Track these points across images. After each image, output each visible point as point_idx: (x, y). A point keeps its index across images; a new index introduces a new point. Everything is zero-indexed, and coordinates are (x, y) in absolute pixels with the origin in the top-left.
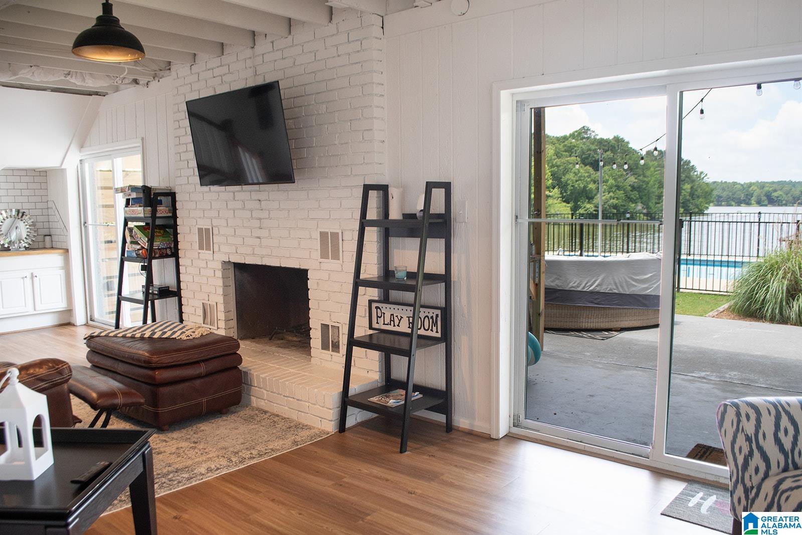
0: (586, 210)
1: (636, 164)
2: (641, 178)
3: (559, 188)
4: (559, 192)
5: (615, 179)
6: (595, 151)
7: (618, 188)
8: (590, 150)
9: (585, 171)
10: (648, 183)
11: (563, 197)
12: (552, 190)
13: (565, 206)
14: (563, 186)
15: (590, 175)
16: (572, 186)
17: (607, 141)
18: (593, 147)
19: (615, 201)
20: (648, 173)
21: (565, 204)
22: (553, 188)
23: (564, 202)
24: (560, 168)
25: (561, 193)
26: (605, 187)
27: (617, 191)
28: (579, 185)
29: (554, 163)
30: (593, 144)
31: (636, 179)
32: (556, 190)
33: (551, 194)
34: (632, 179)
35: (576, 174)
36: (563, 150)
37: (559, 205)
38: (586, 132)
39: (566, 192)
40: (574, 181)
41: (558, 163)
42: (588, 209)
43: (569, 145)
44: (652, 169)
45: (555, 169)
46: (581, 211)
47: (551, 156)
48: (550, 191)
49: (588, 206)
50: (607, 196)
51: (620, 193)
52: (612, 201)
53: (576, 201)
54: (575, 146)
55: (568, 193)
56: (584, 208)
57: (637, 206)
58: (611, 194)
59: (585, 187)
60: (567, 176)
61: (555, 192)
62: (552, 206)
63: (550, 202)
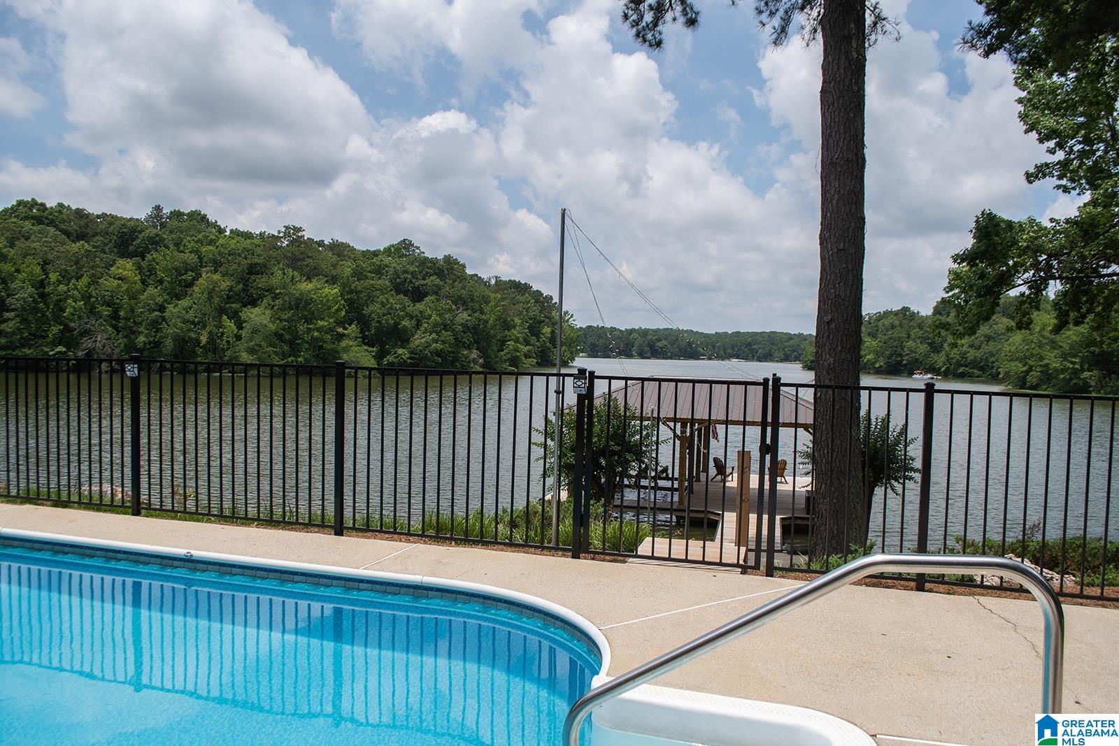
0: (397, 357)
1: (470, 295)
2: (476, 315)
3: (358, 323)
4: (358, 330)
5: (440, 315)
6: (414, 274)
7: (446, 327)
8: (406, 272)
9: (397, 301)
10: (486, 321)
11: (364, 337)
12: (347, 326)
13: (366, 350)
14: (364, 322)
15: (405, 307)
16: (378, 322)
17: (434, 262)
18: (411, 269)
19: (439, 346)
20: (487, 309)
21: (366, 347)
22: (350, 324)
23: (365, 344)
24: (362, 296)
25: (362, 331)
26: (426, 325)
27: (443, 332)
28: (386, 320)
29: (353, 287)
30: (412, 263)
31: (469, 315)
32: (353, 326)
33: (346, 332)
34: (463, 316)
35: (383, 305)
36: (369, 269)
37: (356, 349)
38: (407, 248)
39: (369, 331)
40: (381, 315)
41: (359, 288)
42: (399, 355)
43: (378, 263)
44: (493, 303)
45: (354, 296)
46: (390, 358)
47: (348, 277)
48: (345, 329)
49: (400, 351)
50: (429, 337)
51: (447, 335)
52: (435, 345)
53: (382, 344)
54: (387, 266)
55: (373, 332)
56: (395, 353)
57: (471, 352)
58: (434, 335)
59: (396, 324)
60: (371, 308)
61: (353, 329)
62: (346, 350)
63: (344, 343)
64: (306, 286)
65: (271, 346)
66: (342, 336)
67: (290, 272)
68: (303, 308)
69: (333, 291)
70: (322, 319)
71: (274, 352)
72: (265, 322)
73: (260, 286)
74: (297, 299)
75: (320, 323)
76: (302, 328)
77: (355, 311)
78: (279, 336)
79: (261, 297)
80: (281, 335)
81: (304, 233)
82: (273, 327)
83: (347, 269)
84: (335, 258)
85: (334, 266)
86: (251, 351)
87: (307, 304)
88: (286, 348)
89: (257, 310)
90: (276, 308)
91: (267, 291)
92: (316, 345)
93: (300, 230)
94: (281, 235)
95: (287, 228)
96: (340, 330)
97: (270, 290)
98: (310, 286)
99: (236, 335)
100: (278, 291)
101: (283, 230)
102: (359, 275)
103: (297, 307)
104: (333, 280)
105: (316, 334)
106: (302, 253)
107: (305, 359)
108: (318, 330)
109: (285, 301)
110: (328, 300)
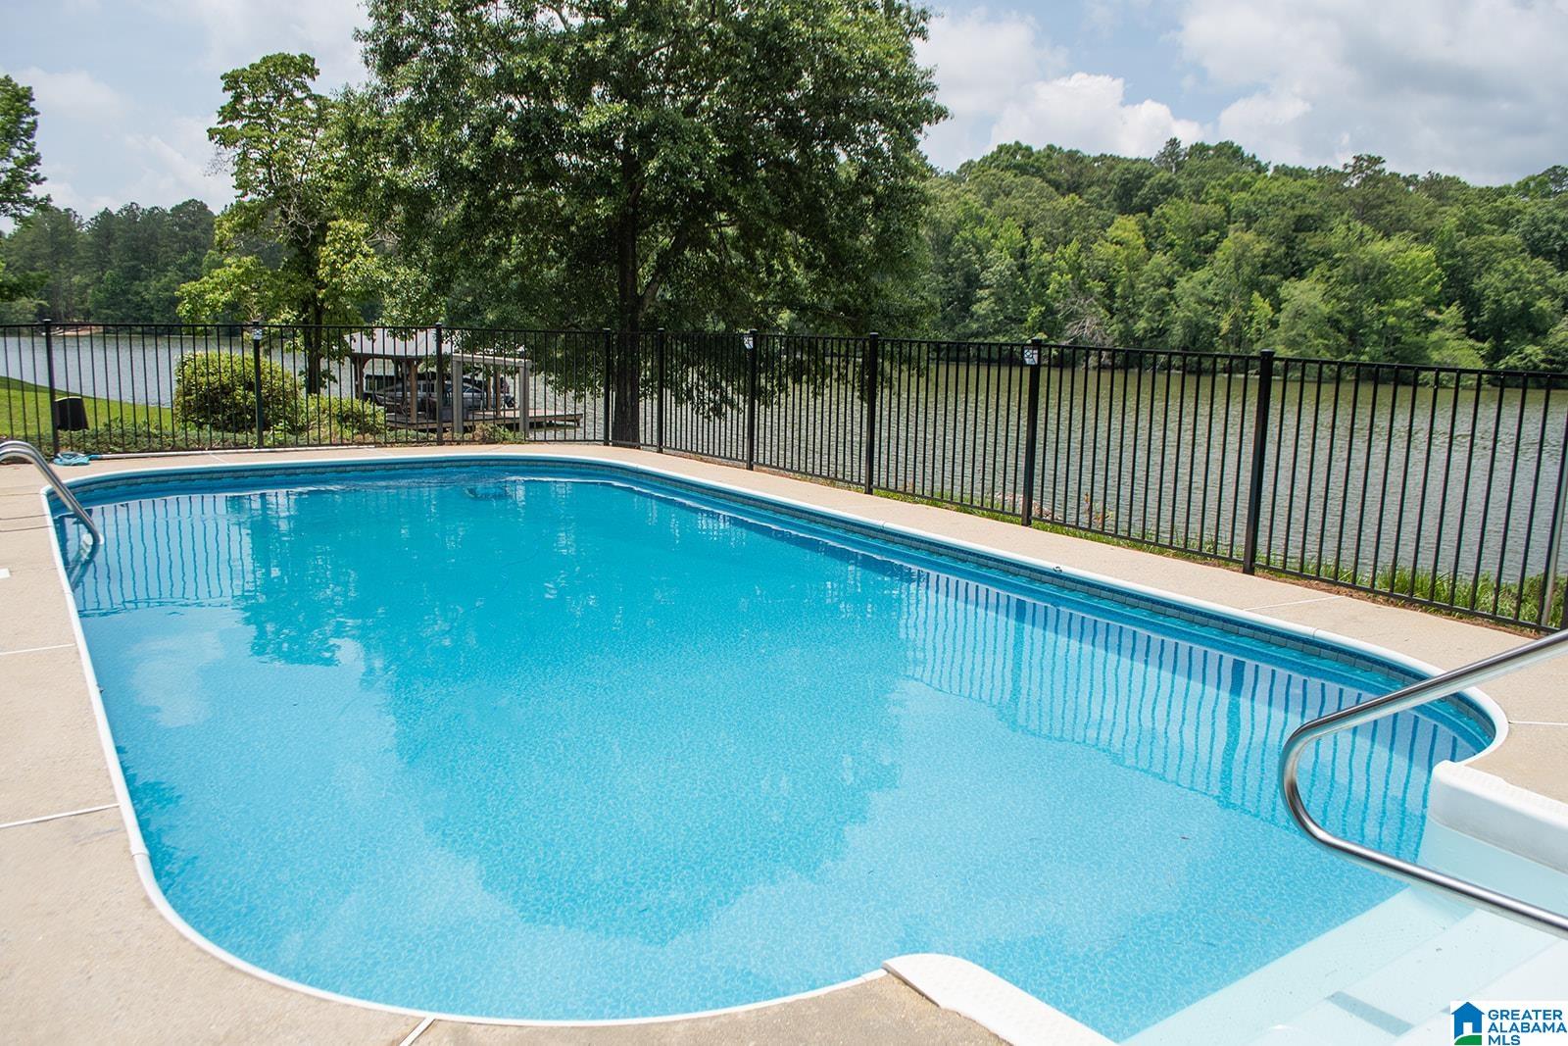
0: (1522, 359)
3: (1462, 304)
4: (1461, 315)
8: (1552, 220)
9: (1532, 269)
11: (1470, 326)
12: (1442, 307)
13: (1472, 347)
14: (1471, 303)
15: (1544, 279)
16: (1496, 302)
21: (1471, 342)
22: (1448, 306)
23: (1471, 337)
24: (1471, 260)
25: (1467, 317)
28: (1510, 299)
29: (1457, 247)
32: (1453, 308)
33: (1440, 317)
35: (1507, 275)
36: (1487, 217)
37: (1455, 343)
38: (1558, 180)
39: (1478, 316)
40: (1501, 290)
41: (1468, 248)
42: (1527, 356)
43: (1505, 207)
45: (1458, 261)
46: (1511, 360)
47: (1451, 231)
48: (1440, 312)
49: (1529, 349)
53: (1500, 338)
54: (1519, 211)
55: (1485, 318)
56: (1520, 353)
59: (1527, 306)
60: (1486, 279)
61: (1452, 313)
62: (1439, 345)
63: (1434, 336)
64: (1380, 248)
65: (1322, 337)
66: (1433, 324)
67: (1358, 226)
68: (1376, 281)
69: (1422, 254)
70: (1404, 297)
71: (1326, 347)
72: (1313, 302)
73: (1311, 248)
74: (1366, 267)
75: (1400, 303)
76: (1369, 311)
77: (1458, 286)
78: (1335, 323)
79: (1312, 265)
80: (1338, 321)
81: (1383, 166)
82: (1325, 309)
83: (1450, 218)
84: (1432, 202)
85: (1430, 215)
86: (1292, 344)
87: (1381, 273)
88: (1343, 340)
89: (1304, 284)
90: (1332, 280)
91: (1323, 255)
92: (1391, 337)
93: (1378, 160)
94: (1349, 170)
95: (1358, 159)
96: (1431, 314)
97: (1326, 254)
98: (1388, 247)
99: (1270, 321)
100: (1337, 256)
101: (1352, 162)
102: (1470, 227)
103: (1365, 279)
104: (1425, 237)
105: (1392, 320)
106: (1379, 197)
107: (1372, 358)
108: (1397, 314)
109: (1348, 270)
110: (1414, 269)
